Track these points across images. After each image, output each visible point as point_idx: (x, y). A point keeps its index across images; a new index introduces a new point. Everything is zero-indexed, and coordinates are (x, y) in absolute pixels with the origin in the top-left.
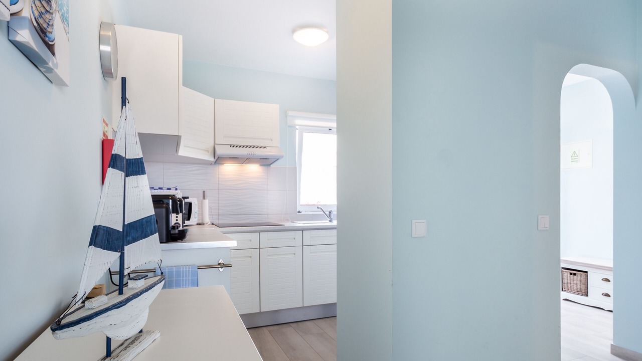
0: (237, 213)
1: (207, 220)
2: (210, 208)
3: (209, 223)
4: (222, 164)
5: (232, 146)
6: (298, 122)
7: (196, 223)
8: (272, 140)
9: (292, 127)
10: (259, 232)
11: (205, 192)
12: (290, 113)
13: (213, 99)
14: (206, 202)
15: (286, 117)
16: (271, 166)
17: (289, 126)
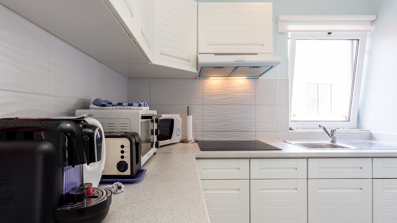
0: (222, 130)
1: (191, 137)
2: (194, 124)
3: (193, 141)
4: (206, 77)
5: (216, 54)
6: (291, 27)
7: (179, 141)
8: (264, 45)
9: (284, 33)
10: (250, 159)
11: (189, 108)
12: (282, 18)
13: (196, 3)
14: (190, 118)
15: (277, 23)
16: (260, 78)
17: (281, 33)
